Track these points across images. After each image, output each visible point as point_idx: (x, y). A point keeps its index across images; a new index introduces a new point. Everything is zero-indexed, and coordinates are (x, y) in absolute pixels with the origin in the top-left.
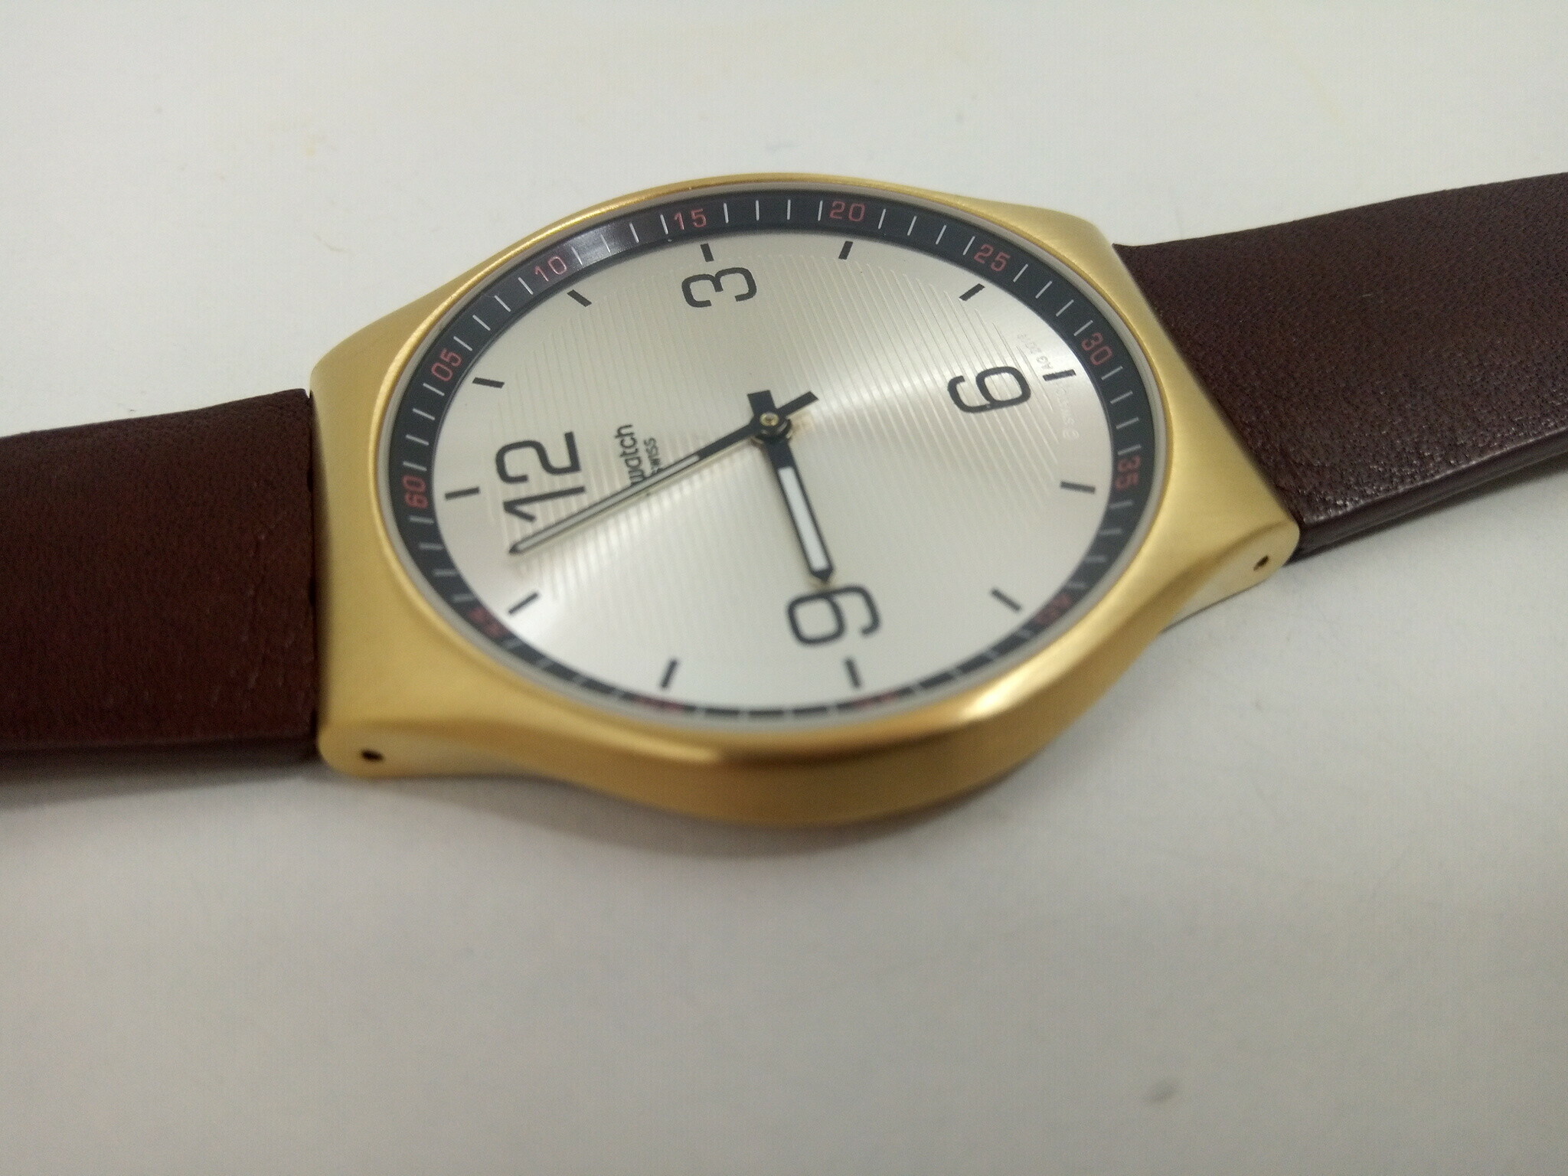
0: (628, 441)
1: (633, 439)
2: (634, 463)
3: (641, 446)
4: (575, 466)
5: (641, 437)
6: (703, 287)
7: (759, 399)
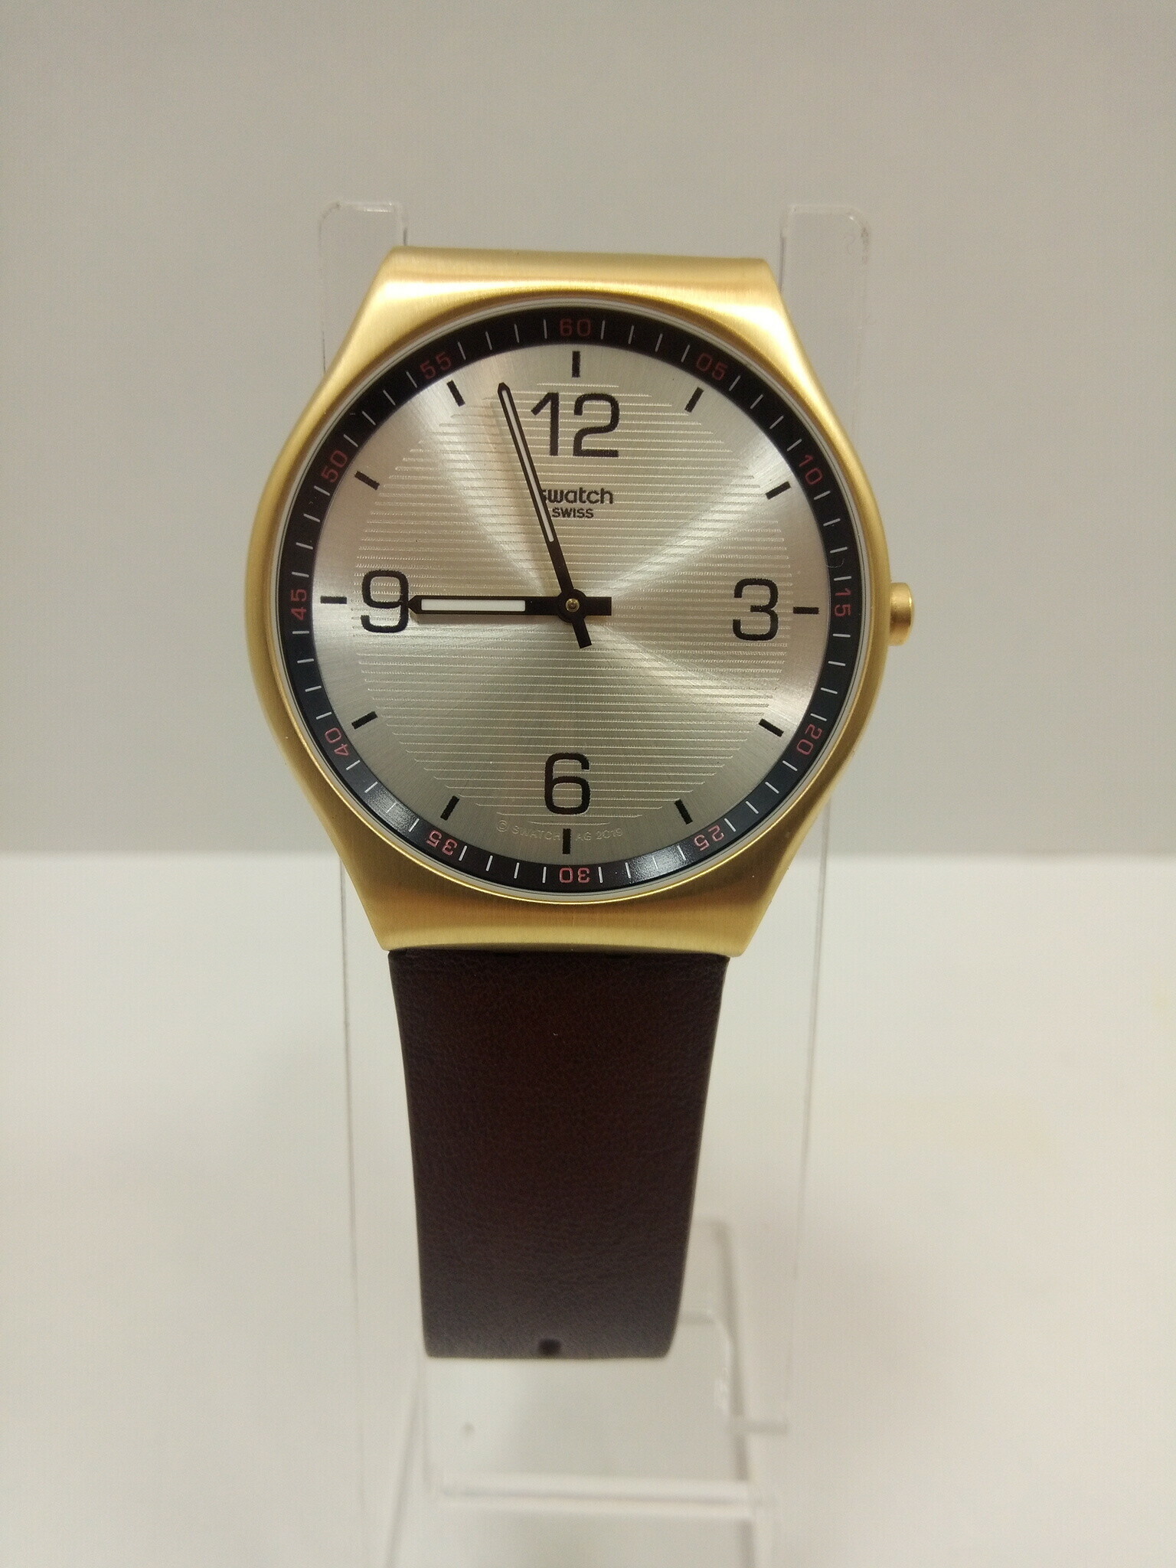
0: (594, 497)
1: (597, 501)
2: (571, 496)
3: (587, 505)
4: (580, 452)
5: (597, 509)
6: (761, 596)
7: (602, 607)
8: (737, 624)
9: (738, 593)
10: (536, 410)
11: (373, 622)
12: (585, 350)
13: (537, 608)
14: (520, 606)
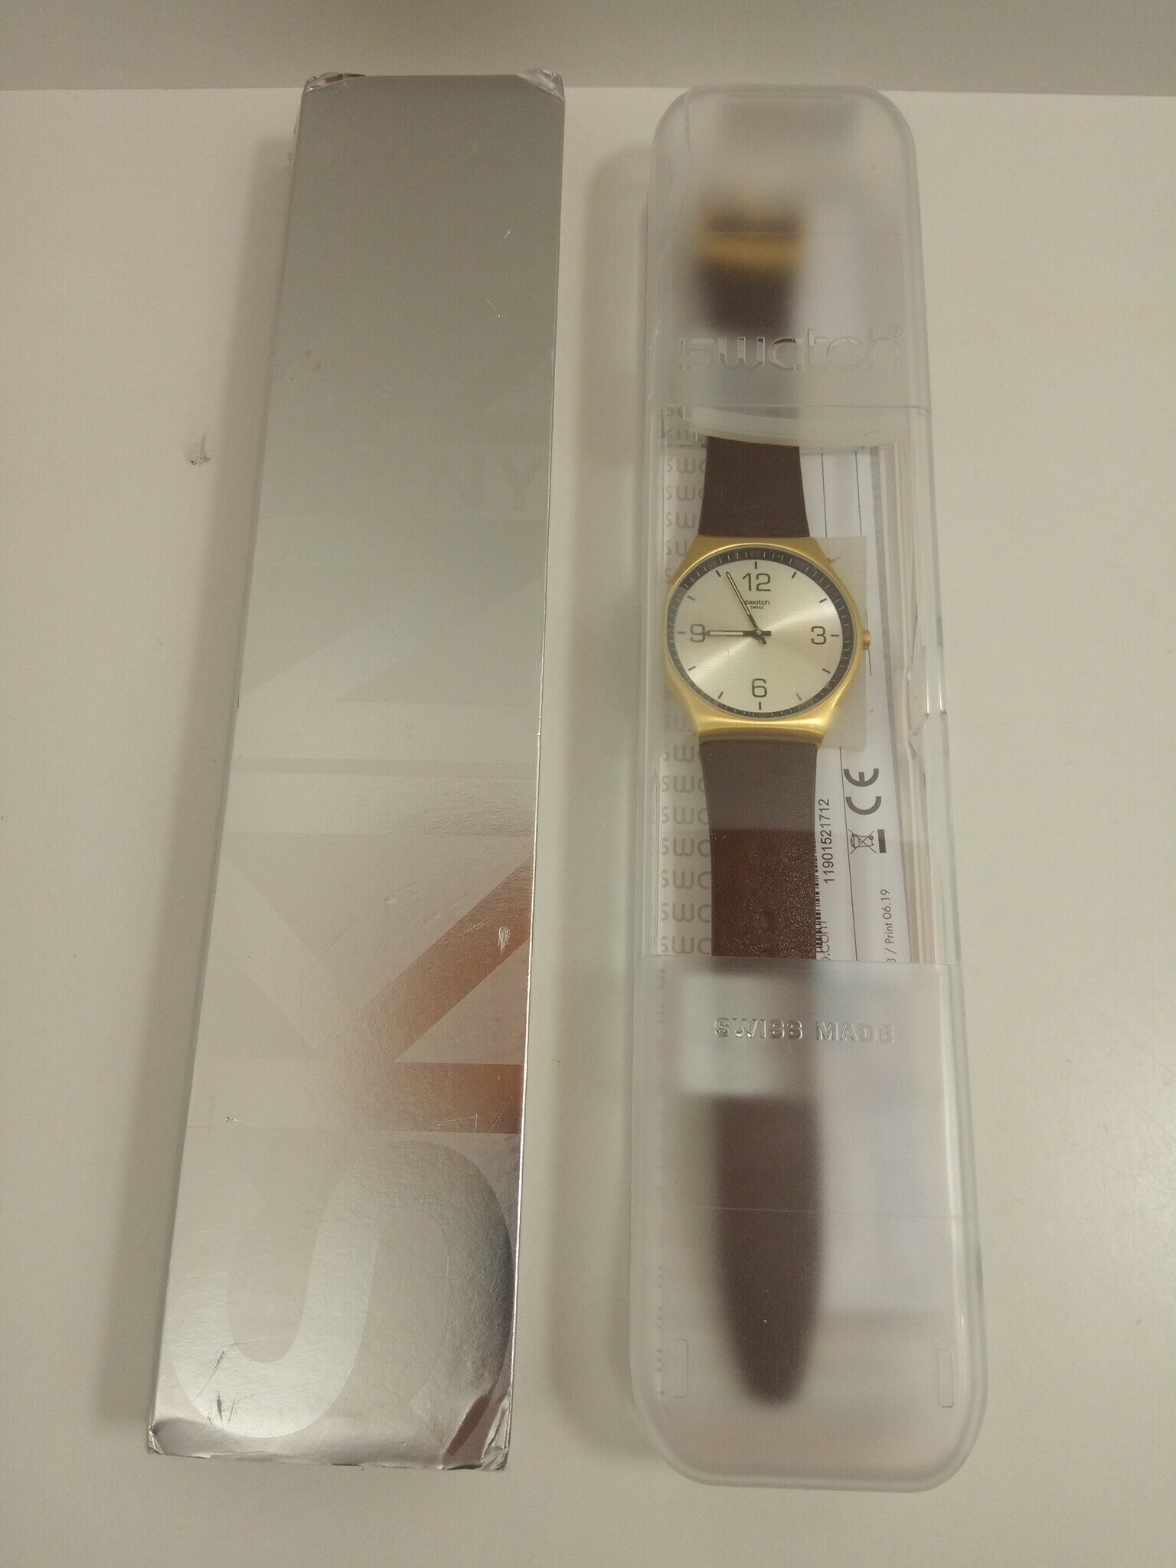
1: (764, 604)
2: (756, 603)
3: (761, 605)
4: (758, 589)
5: (765, 606)
6: (820, 631)
7: (768, 633)
8: (813, 640)
9: (812, 630)
10: (744, 578)
11: (694, 639)
12: (758, 561)
13: (747, 634)
14: (742, 634)
